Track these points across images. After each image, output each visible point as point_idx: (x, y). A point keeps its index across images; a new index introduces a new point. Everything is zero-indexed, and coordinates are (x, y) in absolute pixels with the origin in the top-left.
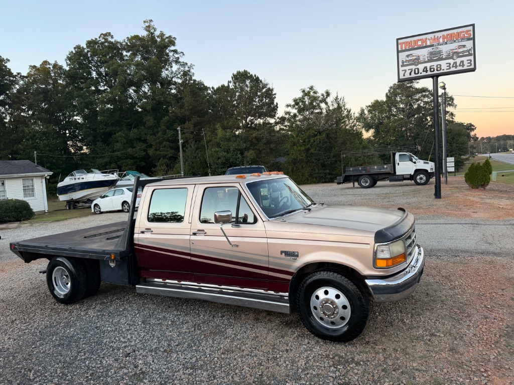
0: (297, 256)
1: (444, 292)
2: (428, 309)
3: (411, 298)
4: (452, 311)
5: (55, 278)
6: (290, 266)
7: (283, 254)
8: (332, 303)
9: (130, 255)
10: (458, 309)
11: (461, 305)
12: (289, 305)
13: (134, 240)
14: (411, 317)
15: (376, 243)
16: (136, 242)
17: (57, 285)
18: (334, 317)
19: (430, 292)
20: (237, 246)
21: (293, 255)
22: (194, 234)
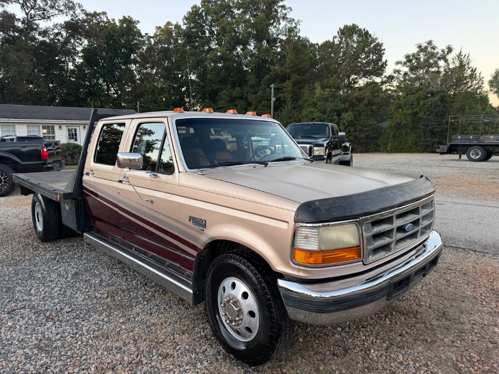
0: (205, 226)
1: (476, 317)
2: (427, 341)
3: (412, 316)
4: (465, 353)
5: (38, 213)
6: (197, 239)
7: (192, 220)
8: (236, 303)
9: (79, 199)
10: (479, 354)
11: (491, 346)
12: (192, 292)
13: (83, 182)
14: (386, 349)
15: (296, 221)
16: (84, 185)
17: (39, 221)
18: (238, 325)
19: (451, 312)
20: (152, 202)
21: (201, 224)
22: (120, 181)
